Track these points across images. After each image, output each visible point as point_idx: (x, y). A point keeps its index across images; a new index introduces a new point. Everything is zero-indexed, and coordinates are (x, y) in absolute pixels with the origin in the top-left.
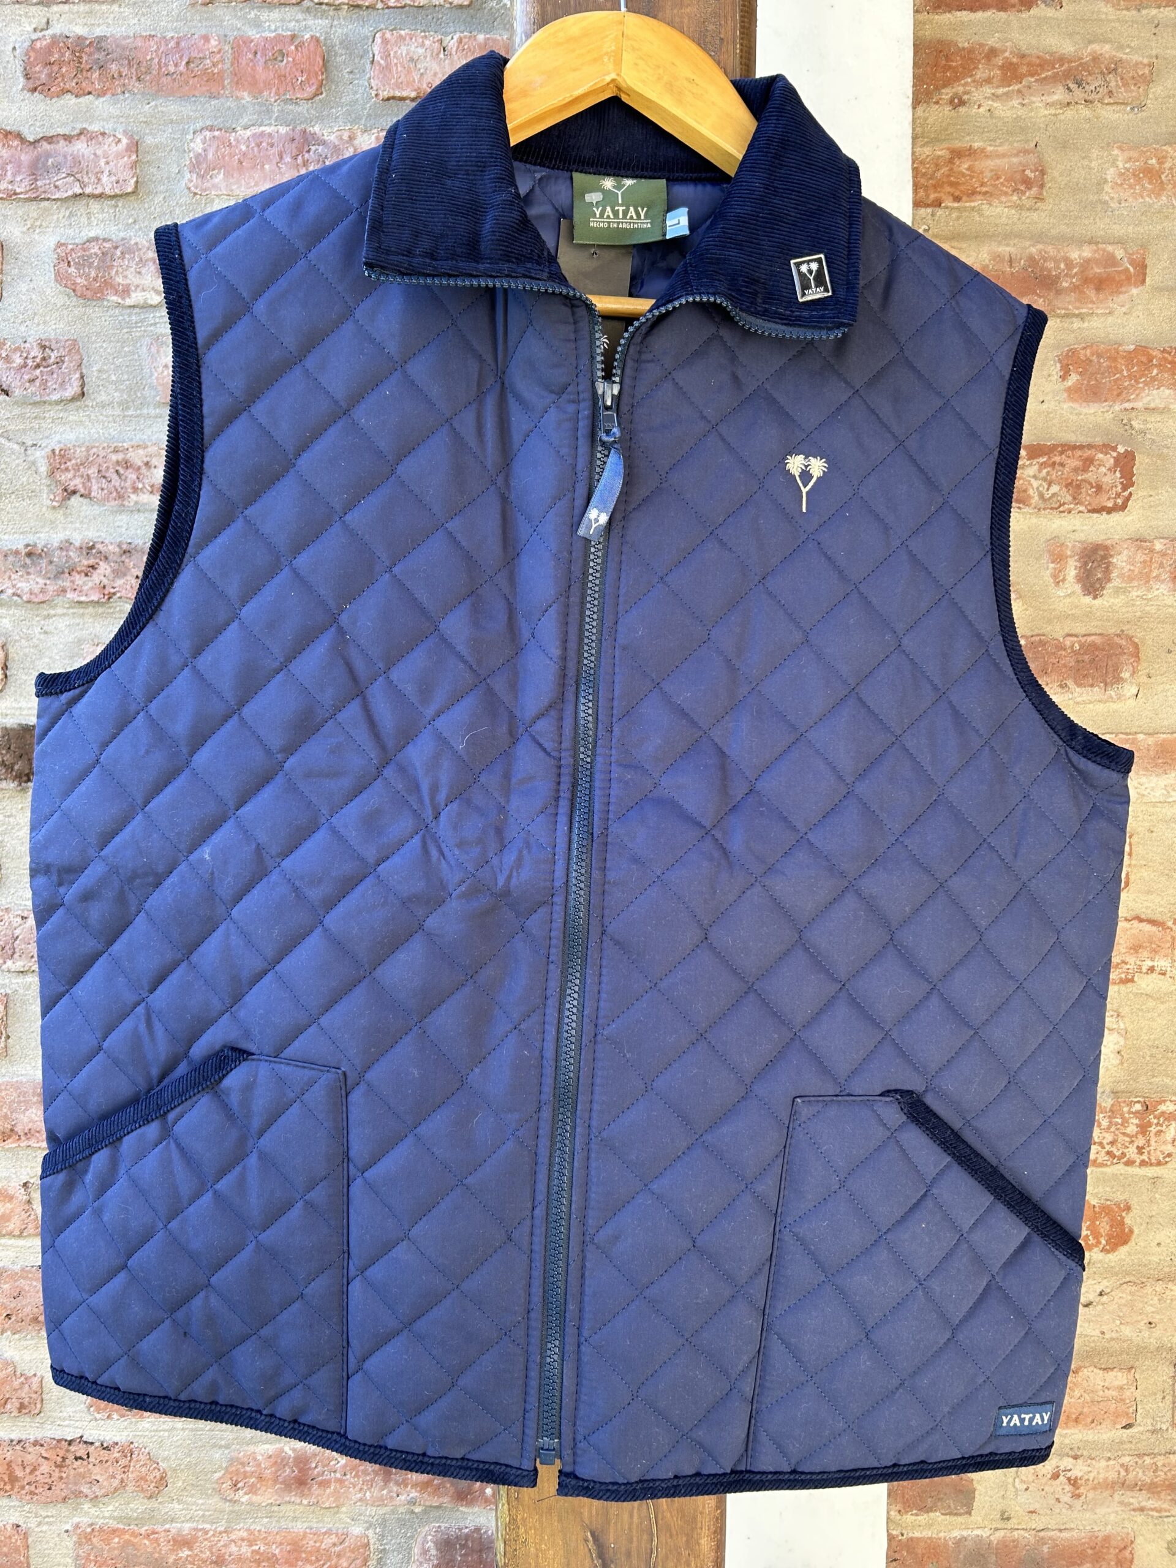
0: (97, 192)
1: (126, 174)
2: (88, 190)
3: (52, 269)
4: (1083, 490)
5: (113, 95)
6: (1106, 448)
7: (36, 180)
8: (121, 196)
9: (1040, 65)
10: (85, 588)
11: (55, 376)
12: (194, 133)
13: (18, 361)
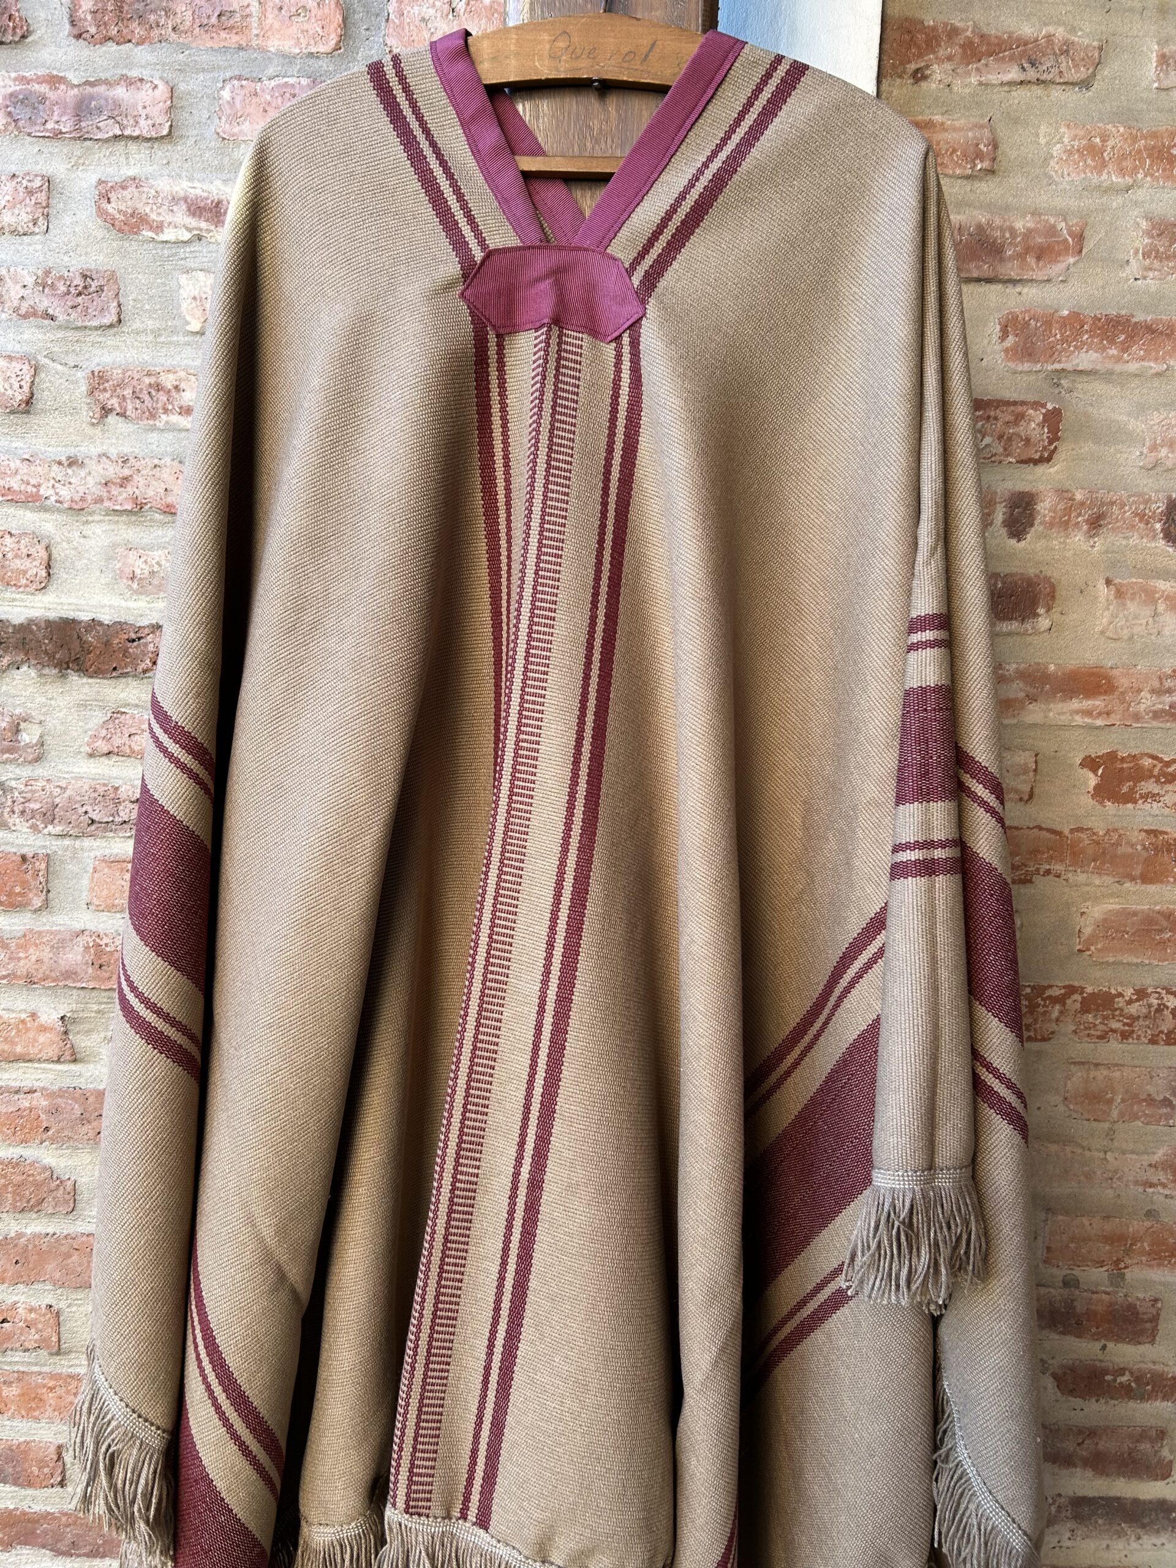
0: (135, 134)
1: (161, 119)
2: (127, 132)
3: (94, 205)
4: (1014, 443)
5: (151, 43)
6: (1037, 405)
7: (80, 121)
8: (156, 139)
9: (998, 44)
10: (120, 498)
11: (95, 303)
12: (224, 81)
13: (63, 289)
